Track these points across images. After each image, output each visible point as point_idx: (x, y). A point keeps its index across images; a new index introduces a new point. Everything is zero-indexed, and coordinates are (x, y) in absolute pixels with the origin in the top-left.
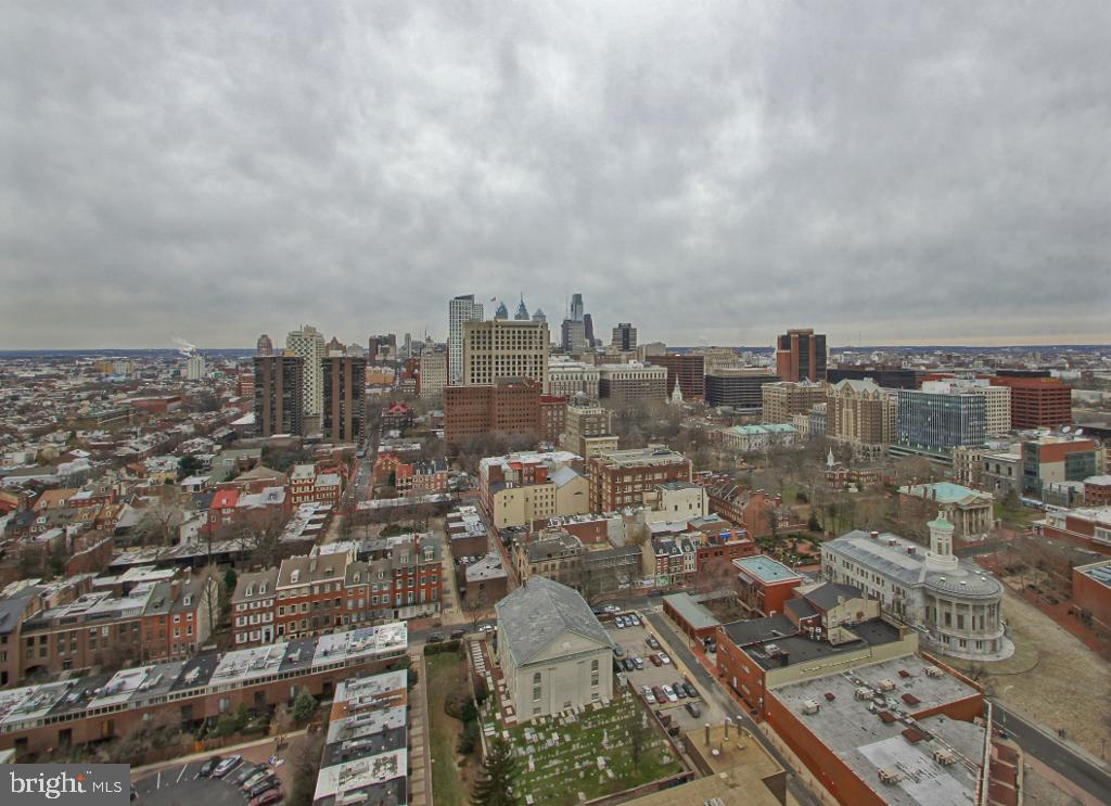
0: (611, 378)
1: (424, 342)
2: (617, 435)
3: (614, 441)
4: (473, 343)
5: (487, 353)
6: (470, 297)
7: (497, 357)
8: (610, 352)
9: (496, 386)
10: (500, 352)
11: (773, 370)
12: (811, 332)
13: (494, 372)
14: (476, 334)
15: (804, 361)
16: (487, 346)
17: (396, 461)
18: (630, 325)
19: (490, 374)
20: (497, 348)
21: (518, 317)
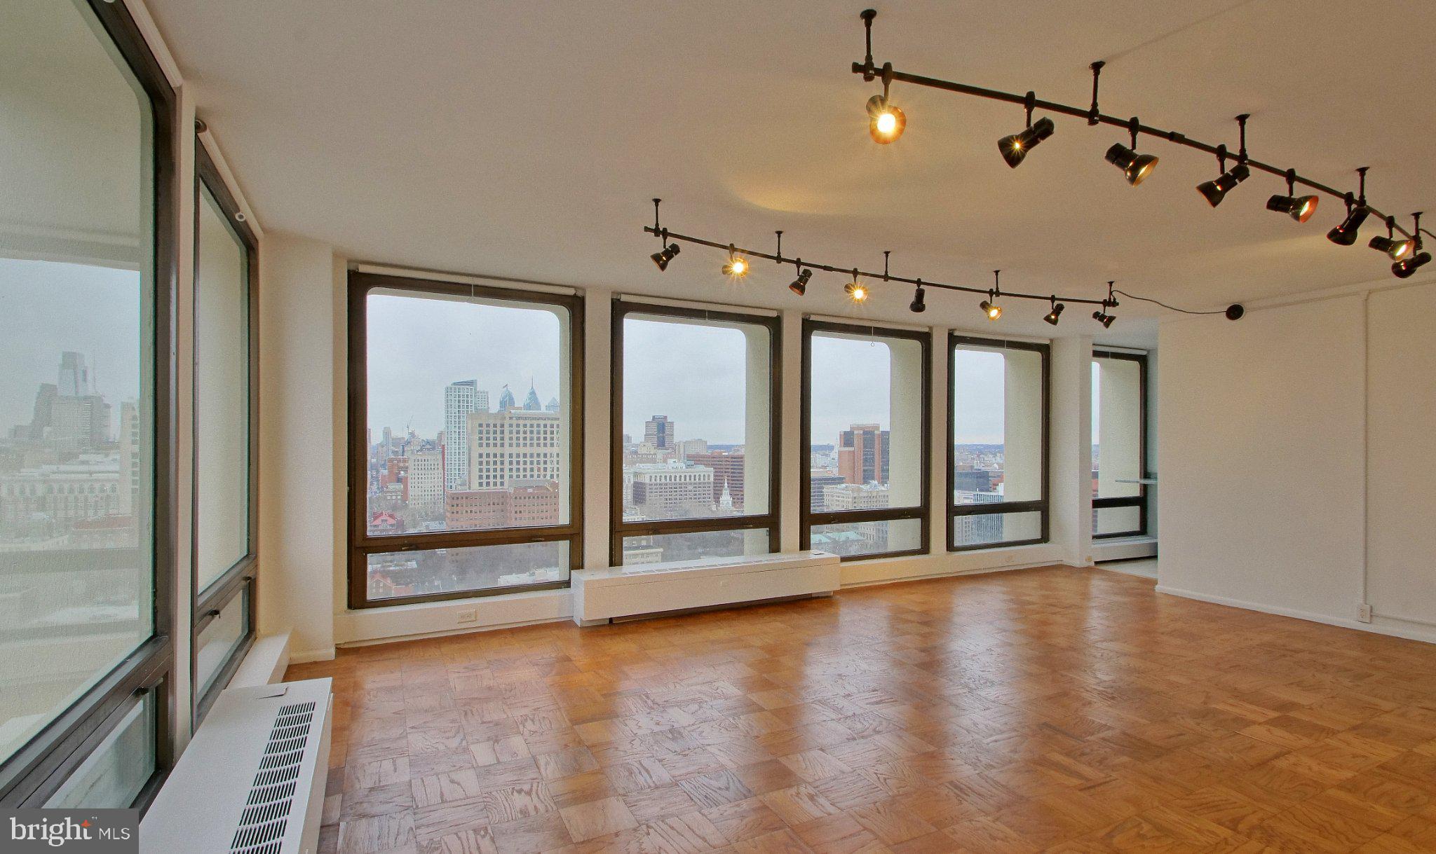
0: (647, 481)
1: (407, 437)
2: (661, 547)
3: (656, 553)
4: (481, 439)
5: (498, 450)
6: (471, 383)
7: (511, 455)
8: (643, 451)
9: (512, 490)
10: (514, 450)
11: (835, 472)
12: (877, 428)
13: (507, 474)
14: (484, 429)
15: (868, 460)
16: (499, 442)
17: (389, 581)
18: (666, 417)
19: (502, 477)
20: (511, 445)
21: (528, 407)
